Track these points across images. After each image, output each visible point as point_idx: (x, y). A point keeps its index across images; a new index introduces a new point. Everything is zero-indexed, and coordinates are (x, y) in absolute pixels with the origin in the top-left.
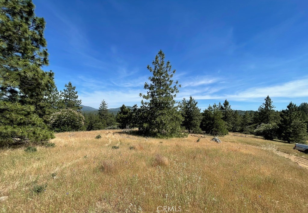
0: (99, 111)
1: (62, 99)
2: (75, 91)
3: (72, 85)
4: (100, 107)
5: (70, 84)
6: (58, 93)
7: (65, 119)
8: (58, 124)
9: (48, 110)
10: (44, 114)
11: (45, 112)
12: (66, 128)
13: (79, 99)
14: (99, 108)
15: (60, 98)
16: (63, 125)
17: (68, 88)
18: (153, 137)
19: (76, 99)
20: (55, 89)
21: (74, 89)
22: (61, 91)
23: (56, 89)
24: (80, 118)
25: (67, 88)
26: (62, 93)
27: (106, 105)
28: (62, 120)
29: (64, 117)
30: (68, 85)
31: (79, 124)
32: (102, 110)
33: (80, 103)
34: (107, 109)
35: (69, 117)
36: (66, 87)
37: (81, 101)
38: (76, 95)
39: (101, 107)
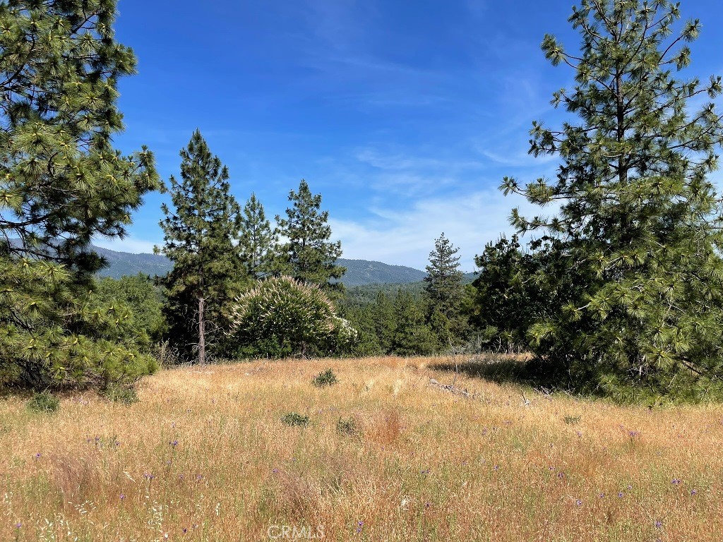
0: (428, 280)
1: (279, 243)
2: (319, 212)
3: (310, 189)
4: (430, 265)
5: (304, 188)
6: (267, 226)
7: (269, 314)
8: (253, 331)
9: (234, 284)
10: (225, 300)
11: (227, 291)
12: (274, 347)
13: (332, 239)
14: (428, 268)
15: (272, 241)
16: (266, 335)
17: (297, 202)
18: (575, 394)
19: (325, 241)
20: (257, 211)
21: (317, 205)
22: (277, 218)
23: (260, 213)
24: (318, 308)
25: (296, 204)
26: (282, 225)
27: (452, 256)
28: (263, 318)
29: (268, 308)
30: (297, 192)
31: (314, 330)
32: (436, 276)
33: (338, 255)
34: (458, 269)
35: (281, 307)
36: (293, 201)
37: (339, 247)
38: (324, 224)
39: (434, 262)
